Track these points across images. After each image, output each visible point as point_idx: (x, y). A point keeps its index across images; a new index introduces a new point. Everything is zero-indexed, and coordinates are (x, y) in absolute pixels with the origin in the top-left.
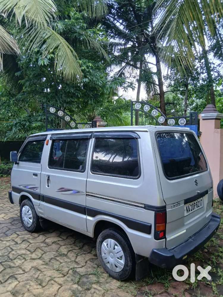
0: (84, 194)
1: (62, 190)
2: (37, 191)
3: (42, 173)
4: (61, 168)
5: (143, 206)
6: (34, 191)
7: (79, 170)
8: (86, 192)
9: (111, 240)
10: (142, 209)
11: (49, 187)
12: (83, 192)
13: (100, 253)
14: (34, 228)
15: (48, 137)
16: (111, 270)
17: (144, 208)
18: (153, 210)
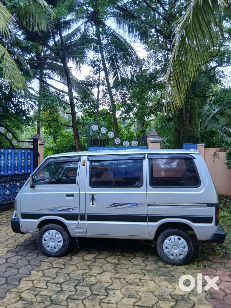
0: (146, 205)
1: (115, 205)
2: (73, 211)
3: (80, 193)
4: (111, 186)
5: (206, 205)
6: (68, 212)
7: (134, 186)
8: (147, 203)
9: (174, 237)
10: (205, 207)
11: (94, 205)
12: (144, 203)
13: (162, 250)
14: (65, 251)
15: (84, 158)
16: (174, 260)
17: (207, 206)
18: (214, 207)
